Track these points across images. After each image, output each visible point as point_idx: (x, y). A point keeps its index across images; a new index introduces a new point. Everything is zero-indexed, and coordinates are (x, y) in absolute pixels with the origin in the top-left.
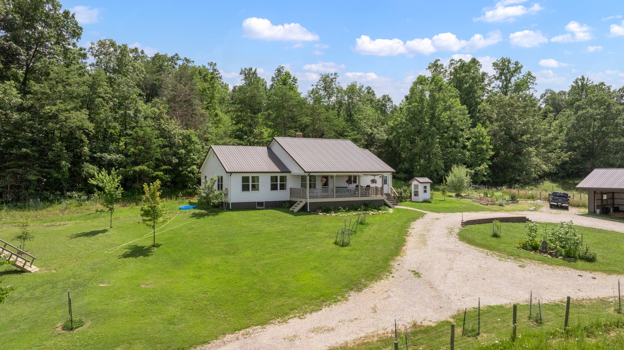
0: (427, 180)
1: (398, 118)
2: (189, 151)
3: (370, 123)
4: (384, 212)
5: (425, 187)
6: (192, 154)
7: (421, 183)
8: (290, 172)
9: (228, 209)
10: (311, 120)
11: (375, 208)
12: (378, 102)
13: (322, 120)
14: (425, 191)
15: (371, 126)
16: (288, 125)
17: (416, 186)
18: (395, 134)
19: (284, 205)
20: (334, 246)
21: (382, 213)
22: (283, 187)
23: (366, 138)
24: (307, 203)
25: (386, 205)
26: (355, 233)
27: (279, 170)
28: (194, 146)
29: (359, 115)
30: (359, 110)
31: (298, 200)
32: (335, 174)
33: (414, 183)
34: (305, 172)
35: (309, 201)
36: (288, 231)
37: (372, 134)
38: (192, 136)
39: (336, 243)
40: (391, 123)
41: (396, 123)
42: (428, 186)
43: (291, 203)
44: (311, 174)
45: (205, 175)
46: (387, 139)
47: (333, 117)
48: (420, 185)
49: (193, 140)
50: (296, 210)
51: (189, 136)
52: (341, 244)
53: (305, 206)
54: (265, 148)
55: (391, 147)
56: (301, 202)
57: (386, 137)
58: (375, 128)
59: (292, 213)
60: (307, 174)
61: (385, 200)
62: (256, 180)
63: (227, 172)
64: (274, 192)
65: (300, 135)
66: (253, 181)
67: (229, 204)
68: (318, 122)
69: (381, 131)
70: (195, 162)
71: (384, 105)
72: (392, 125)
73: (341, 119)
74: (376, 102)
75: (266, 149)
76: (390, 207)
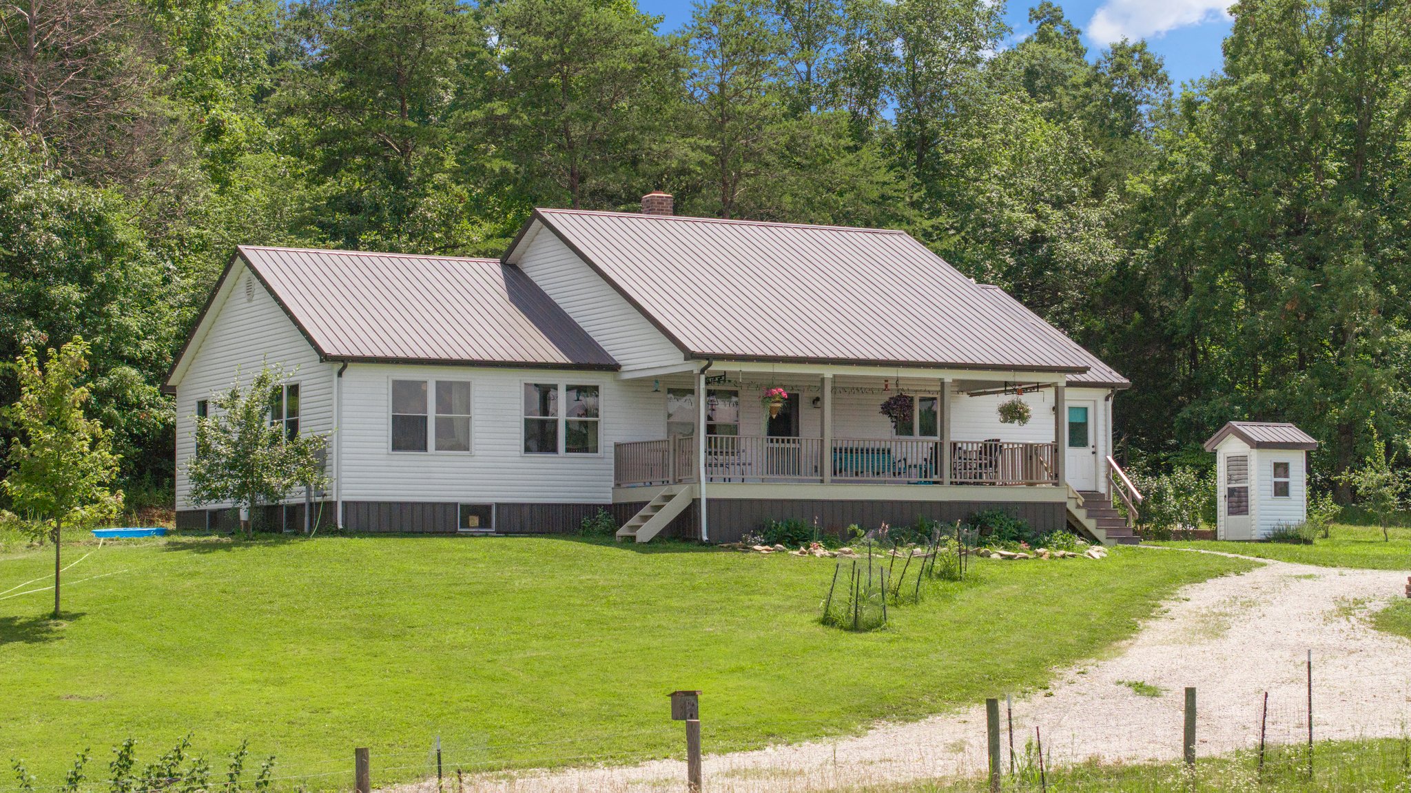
0: (1289, 432)
1: (1176, 156)
2: (103, 295)
3: (1029, 182)
4: (1062, 552)
5: (1281, 469)
6: (114, 308)
7: (1260, 445)
8: (614, 368)
9: (327, 529)
10: (708, 150)
11: (1018, 539)
12: (1088, 84)
13: (770, 158)
14: (1282, 490)
15: (1036, 196)
16: (592, 183)
17: (1239, 464)
18: (1159, 238)
19: (586, 521)
20: (820, 629)
21: (1051, 557)
22: (582, 440)
23: (1010, 261)
24: (695, 503)
25: (1074, 527)
26: (916, 602)
27: (561, 358)
28: (123, 266)
29: (969, 136)
30: (965, 111)
31: (653, 494)
32: (828, 372)
33: (1229, 447)
34: (690, 356)
35: (706, 491)
36: (614, 587)
37: (1037, 239)
38: (115, 219)
39: (827, 621)
40: (1139, 186)
41: (1165, 179)
42: (1298, 463)
43: (621, 512)
44: (717, 367)
45: (201, 397)
46: (1122, 265)
47: (827, 140)
48: (1254, 456)
49: (120, 236)
50: (646, 532)
51: (99, 220)
52: (849, 623)
53: (688, 516)
54: (493, 268)
55: (1143, 309)
56: (668, 498)
57: (1114, 256)
58: (1058, 204)
59: (629, 542)
60: (695, 367)
61: (1071, 506)
62: (456, 400)
63: (325, 358)
64: (541, 461)
65: (661, 201)
66: (443, 405)
67: (330, 505)
68: (748, 167)
69: (1088, 225)
70: (128, 350)
71: (1125, 104)
72: (1144, 190)
73: (868, 155)
74: (1076, 87)
75: (498, 269)
76: (1095, 541)
